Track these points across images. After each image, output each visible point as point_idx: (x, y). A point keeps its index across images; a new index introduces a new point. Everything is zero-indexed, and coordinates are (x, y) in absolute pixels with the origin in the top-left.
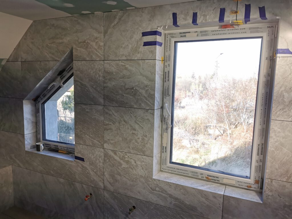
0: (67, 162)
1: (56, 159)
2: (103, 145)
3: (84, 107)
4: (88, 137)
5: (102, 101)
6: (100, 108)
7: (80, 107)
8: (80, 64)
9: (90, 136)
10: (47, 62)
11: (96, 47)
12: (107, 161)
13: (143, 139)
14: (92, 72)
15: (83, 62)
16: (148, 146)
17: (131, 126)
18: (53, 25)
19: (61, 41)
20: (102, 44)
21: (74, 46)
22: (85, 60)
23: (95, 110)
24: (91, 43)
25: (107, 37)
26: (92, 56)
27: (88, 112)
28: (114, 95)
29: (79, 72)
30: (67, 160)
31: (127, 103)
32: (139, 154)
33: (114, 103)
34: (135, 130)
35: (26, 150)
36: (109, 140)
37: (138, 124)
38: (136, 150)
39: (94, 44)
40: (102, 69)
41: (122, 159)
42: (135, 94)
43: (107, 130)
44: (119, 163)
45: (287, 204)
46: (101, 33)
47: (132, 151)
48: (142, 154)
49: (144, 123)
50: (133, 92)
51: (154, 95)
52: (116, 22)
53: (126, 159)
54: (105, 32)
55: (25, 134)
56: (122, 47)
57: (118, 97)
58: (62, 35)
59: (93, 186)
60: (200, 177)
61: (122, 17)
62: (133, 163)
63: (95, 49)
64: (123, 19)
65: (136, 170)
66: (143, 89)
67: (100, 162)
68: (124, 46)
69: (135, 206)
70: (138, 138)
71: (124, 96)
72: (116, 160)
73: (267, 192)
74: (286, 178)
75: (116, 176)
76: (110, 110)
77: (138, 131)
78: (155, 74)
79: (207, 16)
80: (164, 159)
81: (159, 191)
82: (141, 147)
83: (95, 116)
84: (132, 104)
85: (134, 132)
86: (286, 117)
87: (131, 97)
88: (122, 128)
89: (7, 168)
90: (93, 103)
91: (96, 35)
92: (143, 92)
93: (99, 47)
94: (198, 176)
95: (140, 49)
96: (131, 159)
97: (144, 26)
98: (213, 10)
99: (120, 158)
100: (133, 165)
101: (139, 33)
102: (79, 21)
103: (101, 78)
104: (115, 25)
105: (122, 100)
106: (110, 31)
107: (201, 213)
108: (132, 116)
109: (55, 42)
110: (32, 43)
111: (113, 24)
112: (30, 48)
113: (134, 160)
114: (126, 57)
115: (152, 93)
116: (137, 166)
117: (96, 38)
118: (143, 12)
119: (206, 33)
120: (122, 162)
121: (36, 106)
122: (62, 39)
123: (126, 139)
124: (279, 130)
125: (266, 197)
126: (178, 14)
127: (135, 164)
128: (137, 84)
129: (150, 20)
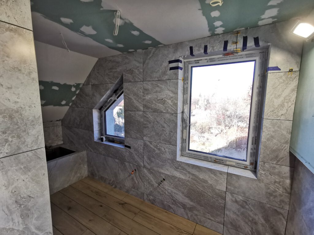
0: (120, 149)
1: (113, 147)
2: (143, 138)
3: (130, 112)
4: (133, 132)
5: (142, 108)
6: (141, 113)
7: (128, 113)
8: (128, 84)
9: (134, 132)
10: (107, 85)
11: (138, 73)
12: (146, 148)
13: (170, 134)
14: (135, 90)
15: (129, 83)
16: (173, 138)
17: (161, 125)
18: (111, 60)
19: (115, 70)
20: (142, 70)
21: (124, 73)
22: (130, 82)
23: (138, 114)
24: (135, 70)
25: (145, 66)
26: (135, 79)
27: (133, 116)
28: (150, 105)
29: (126, 90)
30: (120, 148)
31: (159, 109)
32: (167, 143)
33: (150, 109)
34: (164, 127)
35: (95, 141)
36: (147, 134)
37: (166, 124)
38: (165, 141)
39: (136, 71)
40: (142, 87)
41: (156, 147)
42: (164, 103)
43: (146, 128)
44: (154, 150)
45: (277, 180)
46: (141, 63)
47: (162, 141)
48: (169, 144)
49: (170, 123)
50: (162, 102)
51: (177, 103)
52: (151, 56)
53: (158, 147)
54: (144, 63)
55: (94, 130)
56: (155, 72)
57: (152, 106)
58: (116, 67)
59: (137, 165)
60: (210, 160)
61: (155, 52)
62: (163, 149)
63: (137, 74)
64: (155, 53)
65: (165, 155)
66: (170, 99)
67: (141, 149)
68: (156, 71)
69: (165, 178)
70: (167, 133)
71: (156, 104)
72: (151, 148)
73: (261, 172)
74: (276, 161)
75: (152, 158)
76: (147, 115)
77: (166, 128)
78: (178, 89)
79: (214, 47)
80: (184, 147)
81: (181, 169)
82: (168, 139)
83: (137, 118)
84: (162, 110)
85: (163, 129)
86: (276, 117)
87: (162, 105)
88: (155, 126)
89: (83, 152)
90: (136, 110)
91: (138, 65)
92: (170, 102)
93: (140, 73)
94: (208, 159)
95: (168, 72)
96: (162, 147)
97: (170, 57)
98: (219, 43)
99: (154, 146)
100: (163, 151)
101: (167, 61)
102: (127, 56)
103: (141, 93)
104: (150, 58)
105: (156, 107)
106: (147, 61)
107: (211, 185)
108: (162, 118)
109: (111, 71)
110: (98, 73)
111: (149, 57)
112: (97, 76)
113: (164, 148)
114: (158, 78)
115: (176, 102)
116: (165, 152)
117: (138, 67)
118: (169, 48)
119: (214, 60)
120: (155, 149)
121: (100, 113)
122: (116, 69)
123: (158, 134)
124: (270, 126)
125: (260, 175)
126: (193, 47)
127: (164, 151)
128: (165, 96)
129: (174, 53)
